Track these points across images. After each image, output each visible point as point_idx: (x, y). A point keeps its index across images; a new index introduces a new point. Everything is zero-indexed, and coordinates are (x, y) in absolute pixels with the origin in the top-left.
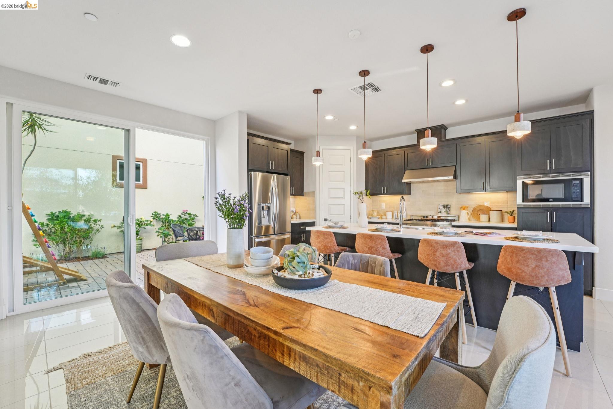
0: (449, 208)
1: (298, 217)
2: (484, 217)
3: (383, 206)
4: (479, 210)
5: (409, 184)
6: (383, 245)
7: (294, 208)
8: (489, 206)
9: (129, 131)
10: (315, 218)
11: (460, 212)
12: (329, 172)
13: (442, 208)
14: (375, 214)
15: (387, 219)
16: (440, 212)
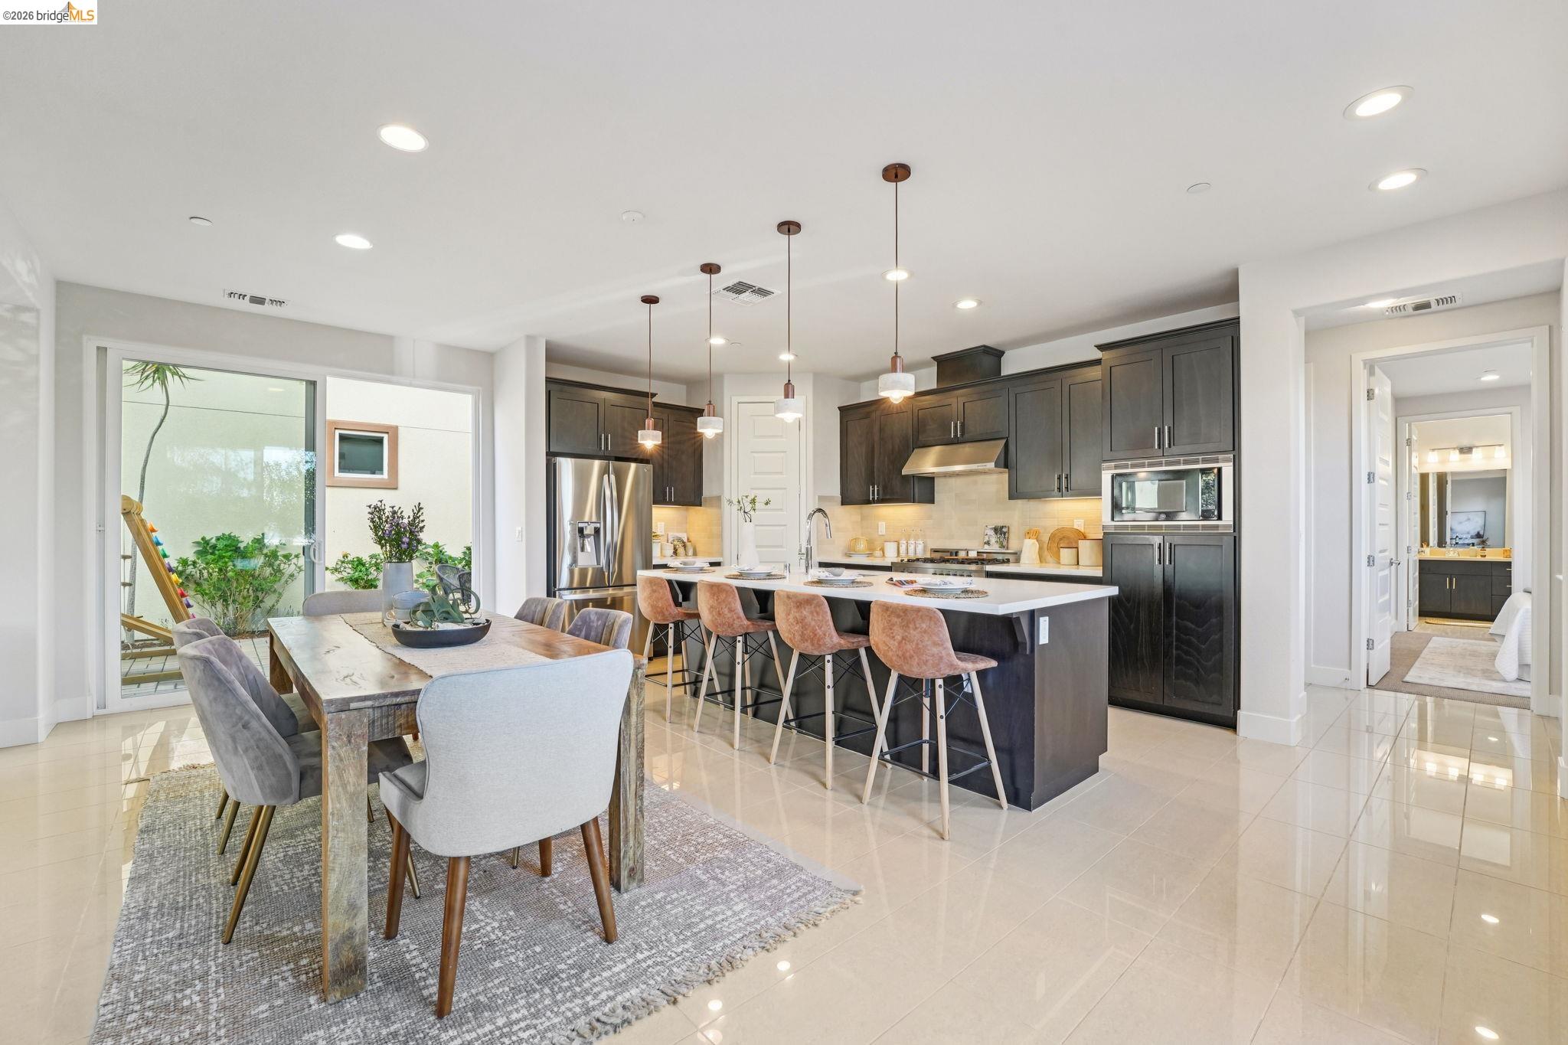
0: (1005, 533)
1: (690, 552)
2: (1066, 555)
3: (882, 528)
4: (1061, 539)
5: (929, 481)
6: (730, 603)
7: (686, 532)
8: (1082, 530)
9: (312, 384)
10: (722, 555)
11: (1023, 543)
12: (752, 452)
13: (992, 533)
14: (862, 546)
15: (886, 559)
16: (988, 543)
